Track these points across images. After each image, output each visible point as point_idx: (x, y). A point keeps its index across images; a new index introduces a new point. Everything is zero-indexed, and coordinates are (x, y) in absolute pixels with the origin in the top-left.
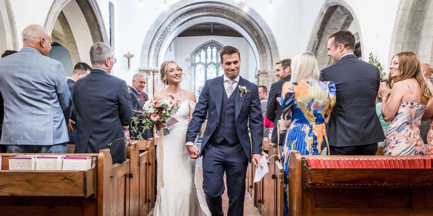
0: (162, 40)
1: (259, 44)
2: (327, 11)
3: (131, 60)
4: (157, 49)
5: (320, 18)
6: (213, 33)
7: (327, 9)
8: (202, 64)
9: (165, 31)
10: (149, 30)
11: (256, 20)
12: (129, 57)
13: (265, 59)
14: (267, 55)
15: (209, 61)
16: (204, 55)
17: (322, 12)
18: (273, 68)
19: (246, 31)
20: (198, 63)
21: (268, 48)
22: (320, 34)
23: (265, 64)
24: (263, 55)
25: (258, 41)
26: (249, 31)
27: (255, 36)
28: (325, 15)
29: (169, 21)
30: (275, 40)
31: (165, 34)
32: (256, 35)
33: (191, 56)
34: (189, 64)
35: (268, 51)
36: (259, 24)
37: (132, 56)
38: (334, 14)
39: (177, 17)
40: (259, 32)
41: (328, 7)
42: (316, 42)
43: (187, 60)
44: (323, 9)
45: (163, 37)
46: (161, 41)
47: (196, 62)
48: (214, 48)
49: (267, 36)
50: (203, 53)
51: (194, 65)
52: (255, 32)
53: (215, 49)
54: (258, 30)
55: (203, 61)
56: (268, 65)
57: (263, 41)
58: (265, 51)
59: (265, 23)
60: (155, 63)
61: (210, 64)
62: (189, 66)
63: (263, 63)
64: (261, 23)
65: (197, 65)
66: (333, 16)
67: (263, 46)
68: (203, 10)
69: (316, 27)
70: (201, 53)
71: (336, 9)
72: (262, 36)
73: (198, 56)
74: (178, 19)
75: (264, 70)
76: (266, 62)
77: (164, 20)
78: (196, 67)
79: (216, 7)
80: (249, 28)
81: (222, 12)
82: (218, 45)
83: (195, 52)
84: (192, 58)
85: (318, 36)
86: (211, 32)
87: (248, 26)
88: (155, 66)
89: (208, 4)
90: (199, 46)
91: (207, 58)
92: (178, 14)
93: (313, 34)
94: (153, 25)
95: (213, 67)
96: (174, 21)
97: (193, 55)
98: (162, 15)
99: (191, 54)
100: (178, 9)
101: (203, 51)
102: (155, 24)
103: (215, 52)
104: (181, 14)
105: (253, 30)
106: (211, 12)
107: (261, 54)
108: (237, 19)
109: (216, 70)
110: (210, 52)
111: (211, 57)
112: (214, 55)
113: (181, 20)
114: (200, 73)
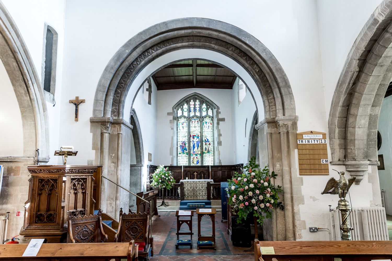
0: (126, 80)
1: (262, 82)
3: (81, 107)
4: (120, 91)
8: (185, 117)
9: (130, 68)
10: (107, 67)
11: (256, 49)
12: (77, 103)
13: (271, 103)
14: (275, 96)
15: (192, 114)
16: (187, 108)
18: (287, 114)
19: (243, 66)
20: (181, 117)
21: (276, 86)
22: (362, 60)
23: (272, 110)
24: (269, 97)
25: (260, 78)
26: (247, 65)
27: (256, 71)
29: (135, 54)
30: (285, 75)
31: (131, 71)
33: (173, 109)
34: (171, 117)
35: (276, 91)
36: (262, 55)
37: (82, 102)
39: (147, 48)
40: (263, 66)
42: (355, 73)
43: (169, 114)
45: (128, 76)
46: (124, 81)
47: (179, 115)
48: (198, 101)
49: (274, 71)
50: (186, 106)
51: (176, 118)
52: (255, 66)
53: (198, 103)
54: (261, 63)
55: (186, 114)
56: (277, 111)
57: (268, 77)
58: (272, 92)
59: (270, 53)
60: (115, 112)
61: (193, 117)
62: (170, 120)
63: (270, 108)
64: (264, 53)
65: (180, 119)
67: (268, 84)
68: (182, 39)
69: (357, 49)
70: (184, 106)
72: (266, 70)
73: (180, 109)
74: (148, 51)
75: (272, 117)
76: (274, 106)
77: (128, 51)
78: (178, 121)
79: (201, 35)
80: (247, 62)
81: (209, 41)
82: (201, 98)
83: (177, 105)
84: (174, 111)
85: (359, 62)
86: (194, 85)
87: (246, 59)
88: (115, 116)
89: (189, 31)
90: (181, 99)
91: (190, 112)
92: (149, 43)
93: (350, 60)
94: (113, 59)
95: (196, 121)
96: (143, 54)
97: (175, 109)
98: (126, 46)
99: (173, 108)
100: (148, 37)
101: (186, 104)
102: (116, 58)
103: (198, 105)
104: (152, 45)
105: (252, 63)
106: (193, 42)
107: (266, 95)
108: (230, 49)
109: (200, 124)
110: (193, 105)
111: (194, 110)
112: (198, 109)
113: (153, 53)
114: (183, 127)
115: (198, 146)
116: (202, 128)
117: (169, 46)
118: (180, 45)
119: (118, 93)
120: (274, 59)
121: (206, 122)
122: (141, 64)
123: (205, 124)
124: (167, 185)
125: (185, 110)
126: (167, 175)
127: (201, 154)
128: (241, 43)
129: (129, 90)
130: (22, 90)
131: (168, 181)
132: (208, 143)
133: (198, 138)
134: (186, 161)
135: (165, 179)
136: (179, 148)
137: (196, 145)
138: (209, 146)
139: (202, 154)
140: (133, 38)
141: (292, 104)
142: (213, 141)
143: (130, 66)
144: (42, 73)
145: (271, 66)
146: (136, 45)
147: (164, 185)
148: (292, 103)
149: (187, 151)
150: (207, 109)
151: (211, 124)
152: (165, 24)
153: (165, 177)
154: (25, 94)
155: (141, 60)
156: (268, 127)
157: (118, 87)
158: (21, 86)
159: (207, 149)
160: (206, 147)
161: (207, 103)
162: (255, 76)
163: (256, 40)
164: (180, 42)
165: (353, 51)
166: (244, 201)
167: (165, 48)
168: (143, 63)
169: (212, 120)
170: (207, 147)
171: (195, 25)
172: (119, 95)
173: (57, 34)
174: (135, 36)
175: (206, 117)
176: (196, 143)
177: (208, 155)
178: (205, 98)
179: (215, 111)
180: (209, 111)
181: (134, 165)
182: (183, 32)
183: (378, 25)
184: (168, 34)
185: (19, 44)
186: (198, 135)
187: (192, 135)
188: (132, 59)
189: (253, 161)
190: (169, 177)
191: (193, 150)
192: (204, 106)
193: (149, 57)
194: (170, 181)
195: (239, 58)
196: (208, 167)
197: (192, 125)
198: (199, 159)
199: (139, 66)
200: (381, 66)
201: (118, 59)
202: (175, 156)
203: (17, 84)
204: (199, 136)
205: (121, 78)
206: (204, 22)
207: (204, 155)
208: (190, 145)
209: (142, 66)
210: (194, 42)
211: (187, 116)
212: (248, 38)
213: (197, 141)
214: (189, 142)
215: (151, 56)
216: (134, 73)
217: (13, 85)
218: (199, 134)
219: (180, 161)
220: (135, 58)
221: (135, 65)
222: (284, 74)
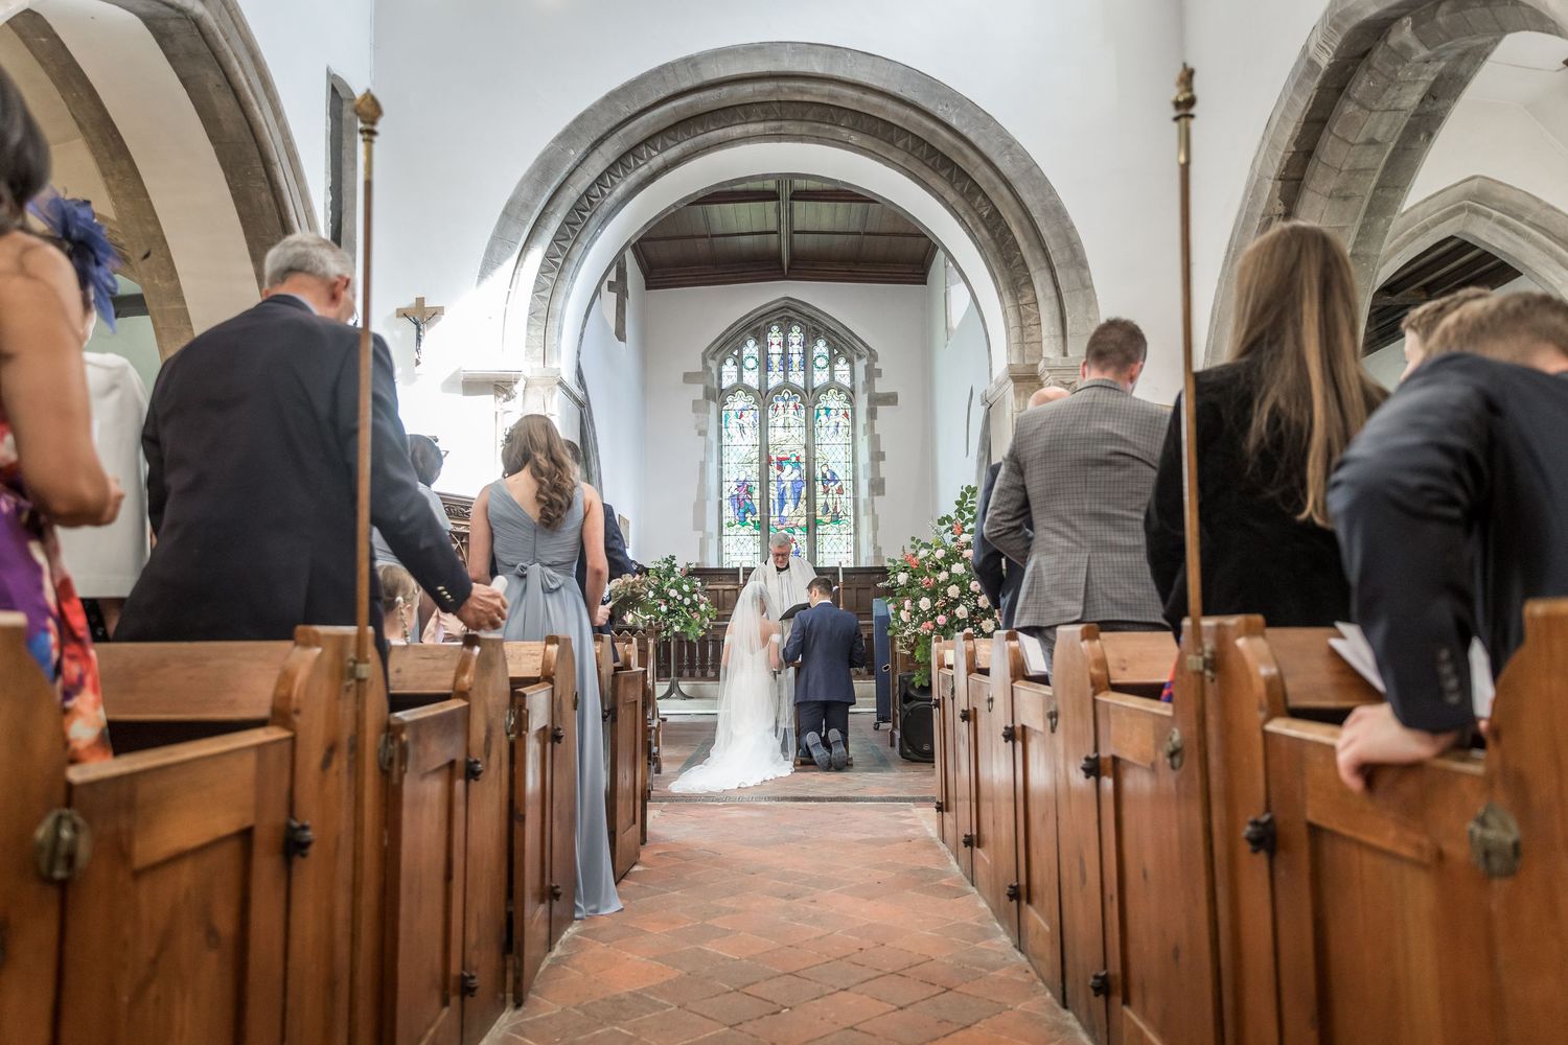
0: (568, 245)
1: (998, 251)
2: (1336, 56)
3: (430, 330)
4: (549, 282)
5: (1296, 97)
6: (789, 268)
7: (1339, 39)
8: (748, 390)
9: (580, 206)
10: (511, 203)
11: (981, 145)
12: (419, 318)
13: (1028, 316)
14: (1040, 296)
15: (775, 380)
16: (757, 356)
17: (1311, 63)
18: (1070, 355)
19: (940, 198)
20: (733, 390)
21: (1043, 265)
22: (1292, 180)
23: (1030, 340)
24: (1022, 297)
25: (994, 238)
26: (951, 197)
27: (980, 216)
28: (1326, 77)
29: (598, 164)
30: (1072, 227)
31: (583, 217)
32: (985, 214)
33: (704, 361)
34: (698, 391)
35: (1040, 280)
36: (998, 164)
37: (434, 314)
38: (1369, 67)
39: (633, 142)
40: (1001, 198)
41: (1347, 27)
43: (689, 378)
44: (1318, 46)
45: (573, 231)
46: (562, 248)
47: (726, 384)
48: (796, 329)
49: (1035, 214)
50: (751, 349)
51: (718, 395)
52: (979, 198)
53: (796, 336)
54: (995, 189)
55: (752, 378)
56: (1045, 342)
57: (1017, 235)
58: (1030, 283)
59: (1026, 156)
61: (778, 390)
62: (694, 402)
63: (1022, 331)
64: (1008, 157)
65: (729, 398)
66: (1367, 77)
67: (1018, 259)
68: (745, 113)
69: (1273, 145)
70: (745, 349)
71: (1386, 38)
73: (730, 362)
74: (637, 152)
75: (1027, 362)
76: (1035, 327)
77: (574, 155)
78: (724, 403)
79: (806, 99)
80: (952, 186)
81: (832, 117)
82: (811, 318)
83: (718, 344)
84: (707, 368)
85: (1282, 187)
86: (783, 269)
87: (950, 176)
88: (537, 359)
89: (768, 85)
90: (735, 324)
91: (768, 371)
92: (639, 128)
93: (1258, 181)
94: (527, 179)
95: (791, 403)
96: (621, 162)
97: (713, 358)
98: (568, 135)
99: (704, 354)
100: (638, 108)
101: (751, 343)
102: (536, 176)
103: (799, 344)
104: (651, 131)
105: (969, 189)
106: (781, 120)
107: (1011, 293)
108: (900, 144)
109: (803, 415)
110: (779, 344)
111: (783, 366)
112: (796, 359)
113: (651, 157)
114: (742, 427)
115: (799, 498)
116: (810, 430)
117: (705, 136)
118: (737, 131)
119: (546, 288)
120: (1037, 178)
121: (828, 410)
123: (823, 418)
124: (687, 623)
125: (750, 363)
126: (686, 588)
127: (808, 526)
128: (932, 125)
129: (576, 277)
131: (691, 610)
132: (833, 487)
133: (799, 468)
134: (752, 551)
135: (682, 602)
136: (726, 503)
137: (788, 493)
138: (837, 496)
139: (812, 526)
140: (589, 110)
141: (1090, 320)
142: (855, 480)
143: (580, 201)
145: (1028, 199)
146: (600, 134)
147: (677, 623)
148: (1091, 316)
149: (758, 515)
150: (832, 361)
151: (846, 415)
152: (691, 62)
153: (679, 597)
155: (616, 180)
156: (1017, 394)
157: (544, 269)
159: (831, 509)
160: (826, 503)
161: (829, 338)
162: (977, 230)
163: (981, 115)
164: (739, 122)
165: (1262, 153)
166: (934, 612)
167: (691, 141)
168: (620, 190)
169: (850, 401)
170: (830, 502)
171: (788, 65)
174: (594, 105)
175: (826, 389)
176: (789, 485)
177: (834, 531)
178: (822, 318)
179: (860, 366)
180: (837, 367)
182: (747, 89)
183: (1319, 77)
184: (699, 96)
186: (798, 458)
187: (774, 458)
188: (587, 178)
189: (968, 500)
190: (695, 597)
191: (777, 513)
192: (821, 348)
193: (640, 170)
194: (698, 611)
195: (926, 174)
196: (834, 574)
197: (777, 419)
198: (799, 546)
199: (609, 200)
200: (1346, 198)
201: (543, 181)
202: (711, 534)
204: (803, 459)
205: (555, 239)
206: (816, 56)
207: (820, 529)
208: (768, 494)
209: (616, 199)
210: (784, 123)
211: (755, 384)
212: (955, 107)
213: (793, 477)
214: (765, 483)
215: (646, 167)
216: (593, 222)
218: (802, 453)
219: (731, 551)
220: (596, 176)
221: (595, 197)
222: (1068, 226)
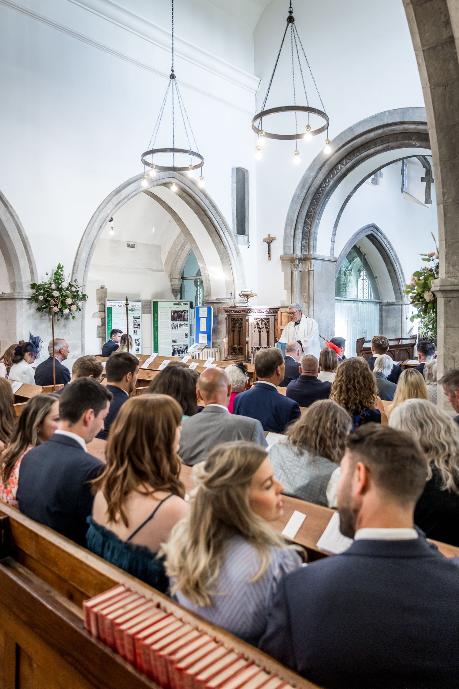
0: (316, 207)
3: (273, 245)
4: (309, 222)
9: (319, 192)
10: (294, 197)
12: (269, 241)
29: (321, 176)
31: (319, 196)
37: (273, 240)
45: (317, 202)
60: (305, 246)
74: (337, 167)
77: (313, 175)
79: (395, 132)
81: (408, 137)
88: (306, 251)
89: (380, 131)
92: (334, 160)
94: (299, 186)
96: (331, 172)
98: (311, 168)
102: (301, 185)
104: (339, 159)
106: (389, 142)
113: (341, 168)
117: (360, 156)
118: (372, 151)
119: (308, 224)
122: (329, 186)
129: (320, 218)
130: (218, 240)
140: (317, 157)
143: (318, 190)
144: (233, 220)
146: (320, 165)
152: (351, 129)
154: (220, 242)
155: (330, 179)
157: (307, 217)
158: (215, 236)
164: (372, 147)
167: (356, 158)
168: (332, 184)
171: (387, 121)
172: (309, 227)
173: (248, 171)
181: (393, 302)
182: (372, 134)
184: (355, 141)
185: (207, 202)
188: (318, 182)
193: (338, 174)
199: (328, 188)
201: (303, 187)
203: (213, 235)
205: (310, 206)
206: (398, 114)
209: (330, 187)
210: (390, 144)
215: (340, 173)
216: (323, 197)
217: (211, 236)
220: (321, 181)
221: (323, 188)
